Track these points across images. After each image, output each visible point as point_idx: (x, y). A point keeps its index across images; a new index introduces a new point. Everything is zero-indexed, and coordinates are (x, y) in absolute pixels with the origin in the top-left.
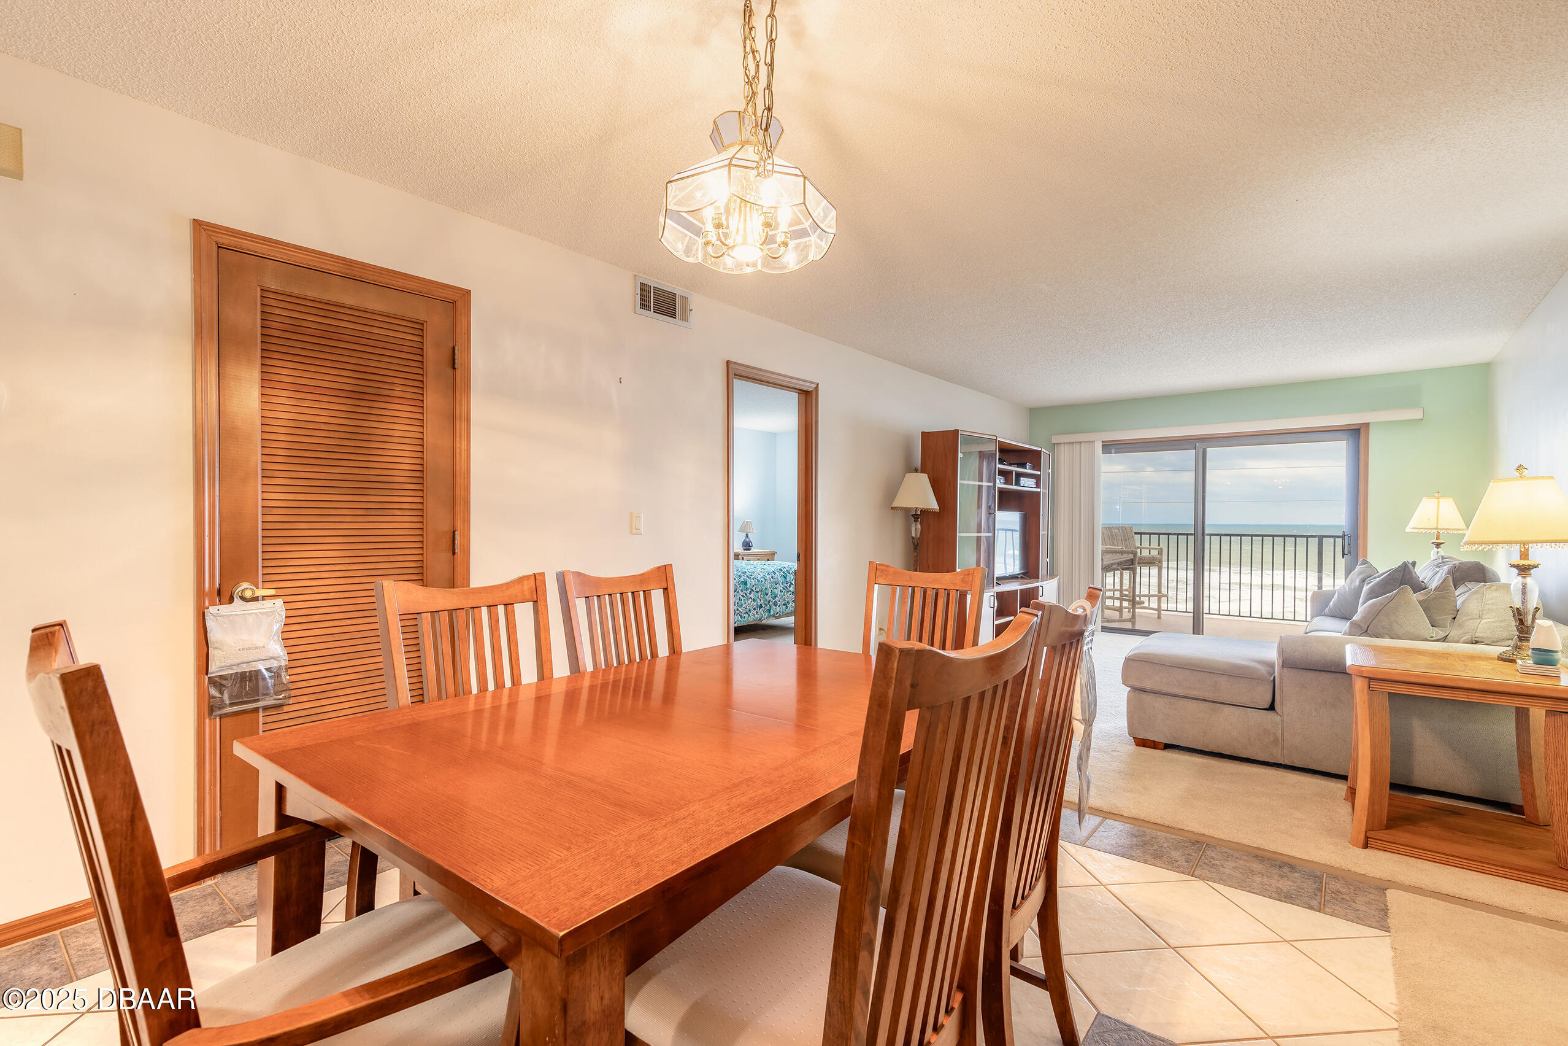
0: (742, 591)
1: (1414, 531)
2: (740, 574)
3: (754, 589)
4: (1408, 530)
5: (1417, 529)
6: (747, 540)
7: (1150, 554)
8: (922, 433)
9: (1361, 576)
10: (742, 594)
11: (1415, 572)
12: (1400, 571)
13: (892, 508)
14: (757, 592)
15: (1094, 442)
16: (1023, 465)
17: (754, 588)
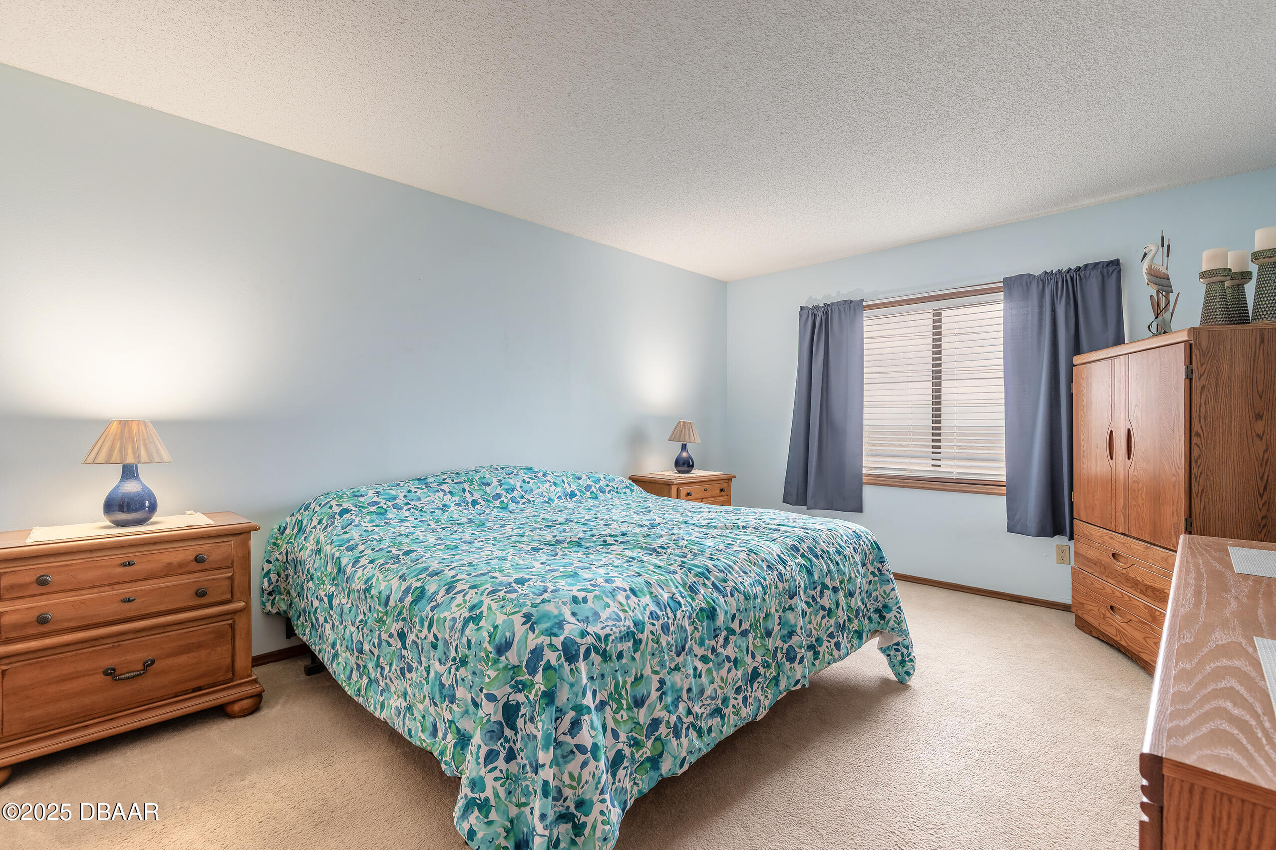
0: (701, 643)
2: (691, 579)
3: (735, 626)
6: (685, 454)
10: (700, 651)
14: (744, 633)
17: (737, 621)
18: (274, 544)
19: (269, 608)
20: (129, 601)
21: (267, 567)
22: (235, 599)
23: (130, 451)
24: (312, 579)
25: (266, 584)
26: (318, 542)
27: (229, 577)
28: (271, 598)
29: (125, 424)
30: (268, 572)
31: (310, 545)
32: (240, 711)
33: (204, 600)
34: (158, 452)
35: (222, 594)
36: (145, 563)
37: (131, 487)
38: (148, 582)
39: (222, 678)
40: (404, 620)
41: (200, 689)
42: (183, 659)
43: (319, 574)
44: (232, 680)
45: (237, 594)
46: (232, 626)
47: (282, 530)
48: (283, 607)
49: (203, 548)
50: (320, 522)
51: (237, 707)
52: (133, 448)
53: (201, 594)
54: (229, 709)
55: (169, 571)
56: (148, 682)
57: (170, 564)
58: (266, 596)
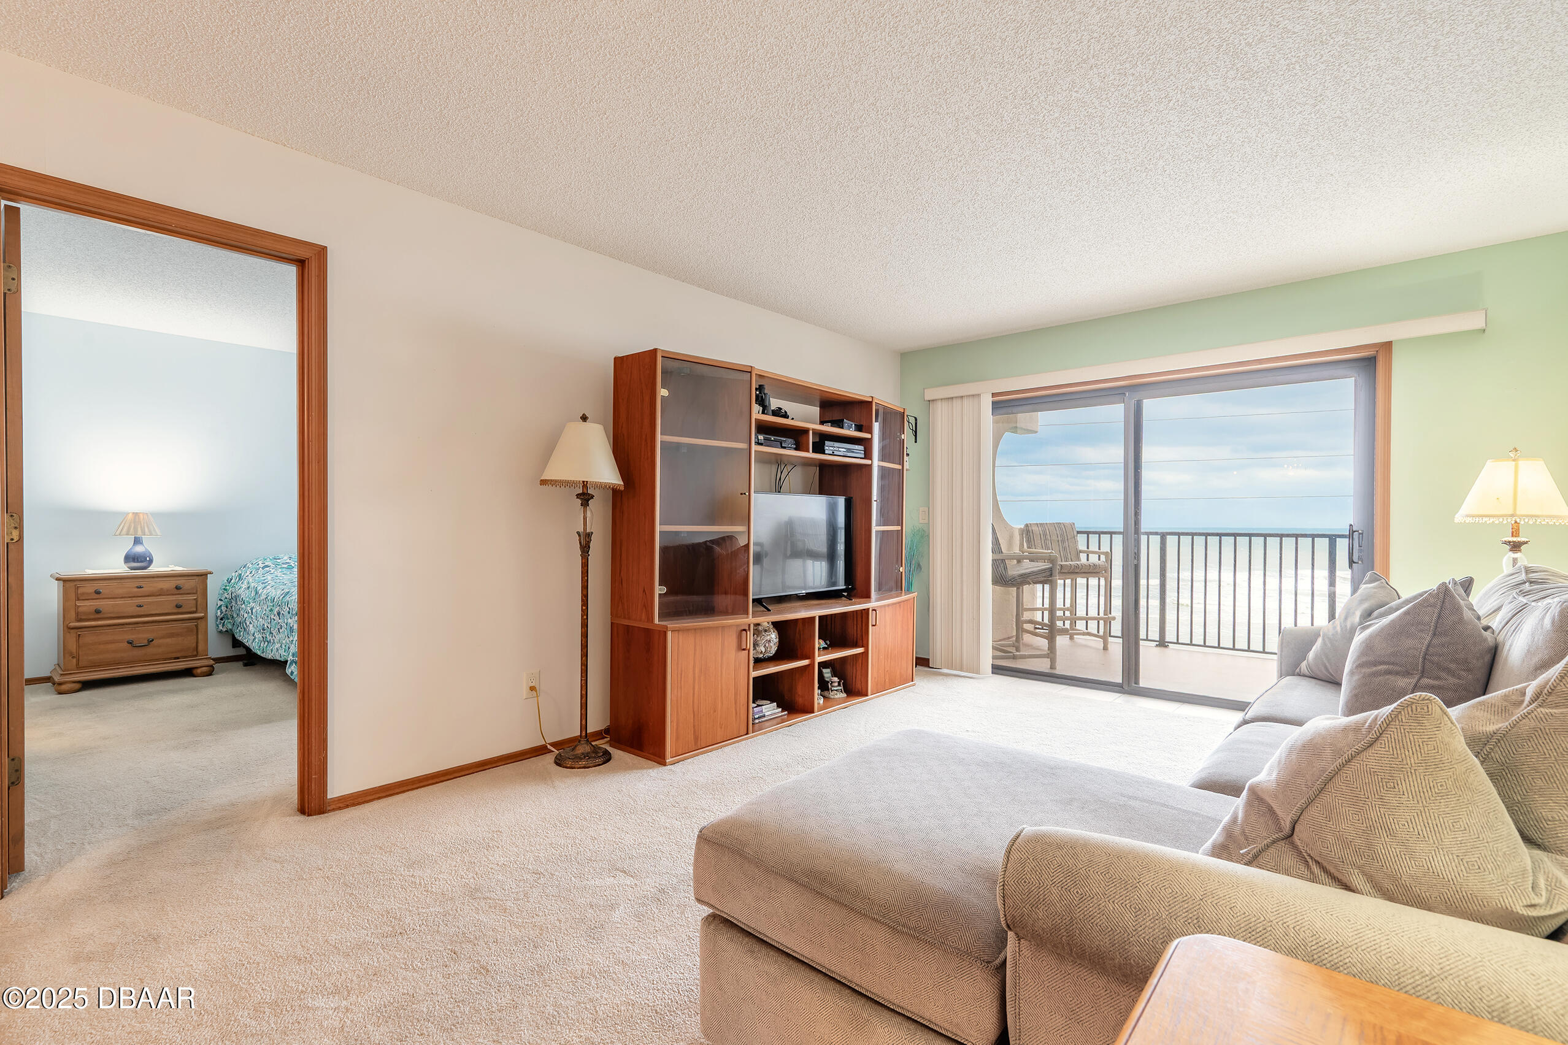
1: (1468, 520)
4: (1456, 520)
5: (1473, 516)
7: (1088, 560)
8: (615, 358)
9: (1366, 605)
11: (1471, 608)
12: (1433, 606)
13: (544, 482)
15: (979, 395)
16: (839, 423)
18: (224, 589)
19: (221, 627)
20: (140, 606)
21: (220, 603)
22: (198, 611)
23: (139, 529)
24: (244, 603)
25: (219, 613)
26: (248, 583)
27: (194, 599)
28: (222, 622)
29: (136, 514)
30: (221, 606)
31: (244, 586)
32: (201, 673)
33: (180, 610)
34: (155, 530)
35: (191, 608)
36: (148, 587)
37: (139, 549)
38: (150, 598)
39: (190, 654)
40: (279, 606)
41: (178, 658)
42: (169, 641)
43: (248, 599)
44: (196, 656)
45: (199, 609)
46: (197, 626)
47: (229, 581)
48: (230, 627)
49: (180, 582)
50: (251, 573)
51: (199, 671)
52: (141, 527)
53: (178, 606)
54: (195, 672)
55: (161, 593)
56: (150, 650)
57: (162, 589)
58: (219, 620)
